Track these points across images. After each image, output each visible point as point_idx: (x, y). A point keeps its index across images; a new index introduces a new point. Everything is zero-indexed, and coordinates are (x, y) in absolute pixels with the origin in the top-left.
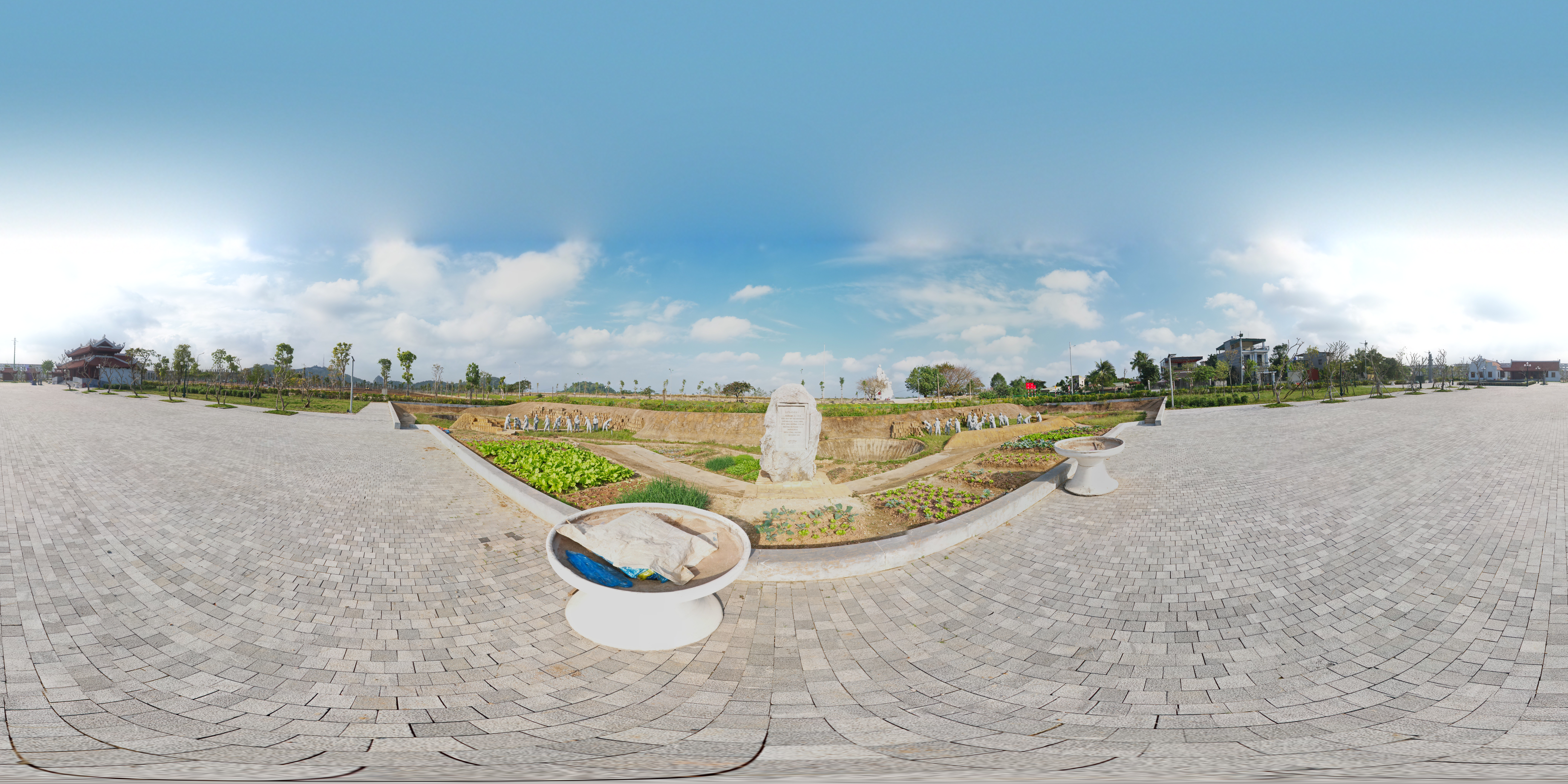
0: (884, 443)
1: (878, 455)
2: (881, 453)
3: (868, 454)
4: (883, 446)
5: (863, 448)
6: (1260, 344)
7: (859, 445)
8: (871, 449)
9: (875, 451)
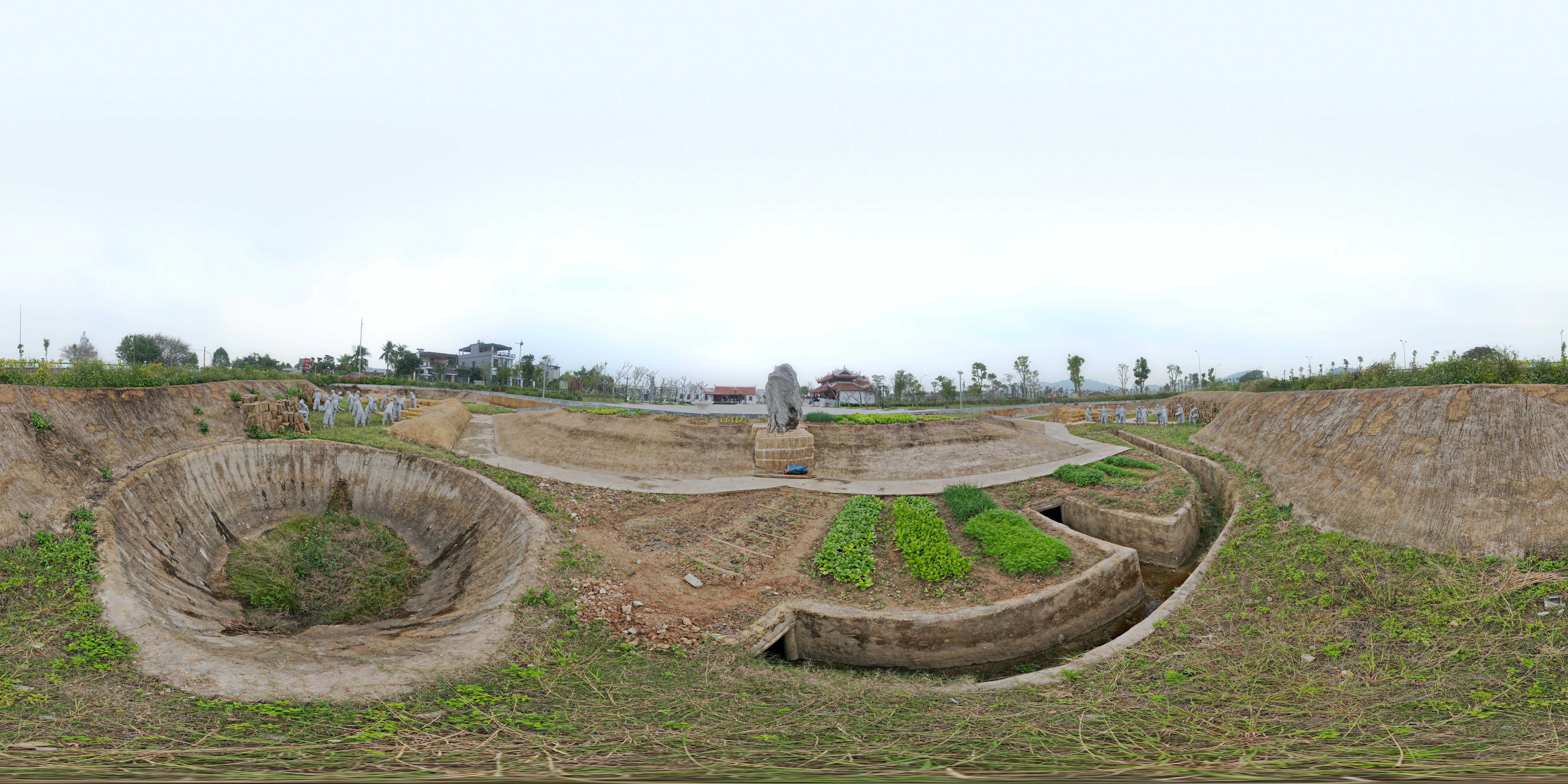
0: (251, 453)
1: (248, 487)
2: (255, 480)
3: (224, 491)
4: (252, 462)
5: (209, 479)
6: (507, 351)
7: (196, 473)
8: (227, 476)
9: (237, 479)
